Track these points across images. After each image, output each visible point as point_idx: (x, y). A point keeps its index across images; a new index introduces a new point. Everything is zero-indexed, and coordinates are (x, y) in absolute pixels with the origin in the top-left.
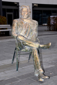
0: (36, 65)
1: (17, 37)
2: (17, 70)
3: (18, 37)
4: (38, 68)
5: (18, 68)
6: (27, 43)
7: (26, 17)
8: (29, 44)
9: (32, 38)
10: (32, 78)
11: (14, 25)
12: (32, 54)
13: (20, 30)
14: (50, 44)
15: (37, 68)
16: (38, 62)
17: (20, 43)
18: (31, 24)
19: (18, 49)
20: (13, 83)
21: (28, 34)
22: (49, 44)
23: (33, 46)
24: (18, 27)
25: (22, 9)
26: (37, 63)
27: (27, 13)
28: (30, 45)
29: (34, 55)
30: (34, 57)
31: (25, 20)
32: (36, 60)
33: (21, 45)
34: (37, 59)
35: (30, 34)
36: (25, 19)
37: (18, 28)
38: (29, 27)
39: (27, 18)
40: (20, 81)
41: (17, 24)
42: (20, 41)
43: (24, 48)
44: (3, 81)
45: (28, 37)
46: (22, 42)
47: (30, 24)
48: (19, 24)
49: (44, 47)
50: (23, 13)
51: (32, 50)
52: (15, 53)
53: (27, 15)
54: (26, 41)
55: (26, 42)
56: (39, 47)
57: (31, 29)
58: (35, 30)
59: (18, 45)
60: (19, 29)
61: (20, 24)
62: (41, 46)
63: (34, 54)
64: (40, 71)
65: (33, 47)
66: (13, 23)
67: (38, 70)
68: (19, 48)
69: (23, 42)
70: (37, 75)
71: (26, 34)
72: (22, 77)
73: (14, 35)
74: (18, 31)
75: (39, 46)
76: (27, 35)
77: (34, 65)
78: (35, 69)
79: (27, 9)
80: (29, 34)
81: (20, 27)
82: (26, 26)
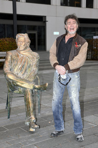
2: (9, 117)
3: (6, 76)
5: (10, 115)
6: (18, 84)
7: (22, 49)
11: (7, 59)
13: (15, 65)
14: (47, 84)
16: (30, 107)
18: (29, 57)
21: (24, 70)
24: (13, 61)
25: (17, 39)
26: (29, 109)
27: (24, 44)
29: (26, 98)
35: (27, 71)
36: (21, 51)
38: (26, 62)
39: (24, 50)
41: (11, 57)
43: (17, 89)
45: (23, 74)
46: (11, 81)
47: (27, 57)
48: (13, 57)
49: (41, 88)
50: (19, 43)
53: (24, 45)
54: (18, 81)
57: (29, 64)
60: (13, 64)
64: (31, 118)
65: (26, 88)
67: (29, 117)
69: (13, 82)
70: (28, 123)
71: (21, 70)
73: (5, 72)
74: (12, 66)
76: (23, 72)
77: (26, 111)
79: (25, 39)
80: (26, 70)
81: (15, 61)
82: (22, 60)
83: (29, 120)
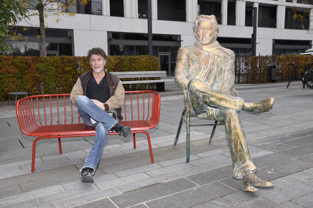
0: (236, 151)
1: (189, 83)
2: (188, 160)
3: (192, 85)
4: (242, 159)
7: (207, 42)
8: (217, 102)
9: (222, 89)
10: (224, 182)
11: (181, 59)
12: (227, 124)
13: (195, 69)
15: (238, 160)
16: (241, 145)
17: (198, 97)
18: (219, 56)
19: (190, 112)
20: (182, 193)
21: (212, 78)
22: (268, 101)
23: (227, 106)
24: (191, 63)
25: (199, 24)
26: (239, 147)
27: (210, 32)
28: (222, 103)
29: (230, 126)
30: (231, 132)
31: (205, 48)
32: (235, 139)
33: (198, 104)
34: (239, 138)
35: (217, 80)
36: (205, 45)
37: (189, 65)
38: (215, 64)
39: (209, 43)
40: (199, 189)
41: (188, 56)
42: (198, 93)
43: (205, 110)
44: (158, 186)
46: (201, 95)
47: (216, 57)
48: (191, 56)
49: (256, 108)
50: (201, 32)
51: (224, 115)
52: (181, 123)
53: (210, 35)
54: (213, 94)
55: (212, 96)
56: (243, 109)
57: (219, 68)
58: (228, 70)
59: (191, 104)
60: (192, 67)
61: (193, 56)
62: (248, 105)
63: (232, 125)
64: (247, 166)
65: (227, 108)
66: (179, 55)
67: (243, 163)
68: (192, 111)
69: (204, 96)
70: (239, 175)
71: (207, 78)
72: (201, 178)
73: (180, 82)
74: (190, 72)
75: (243, 106)
76: (212, 81)
77: (232, 152)
78: (234, 161)
79: (212, 23)
80: (216, 78)
81: (195, 63)
82: (208, 60)
83: (244, 170)
